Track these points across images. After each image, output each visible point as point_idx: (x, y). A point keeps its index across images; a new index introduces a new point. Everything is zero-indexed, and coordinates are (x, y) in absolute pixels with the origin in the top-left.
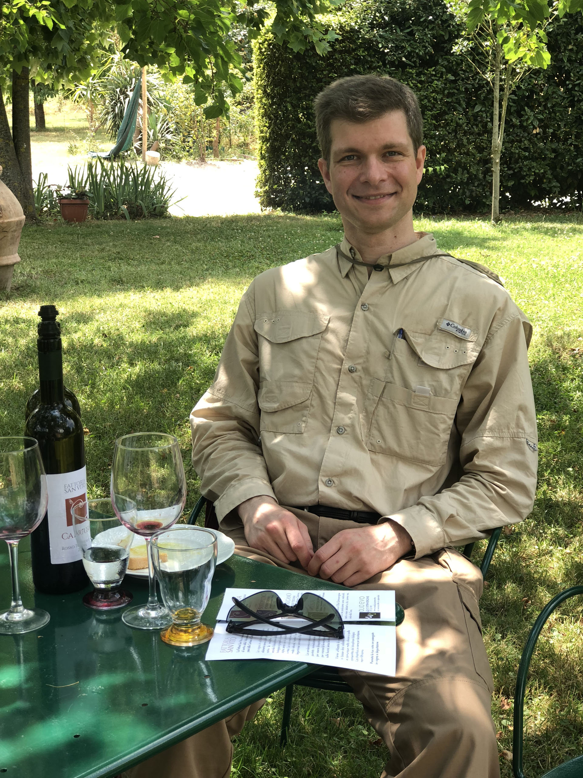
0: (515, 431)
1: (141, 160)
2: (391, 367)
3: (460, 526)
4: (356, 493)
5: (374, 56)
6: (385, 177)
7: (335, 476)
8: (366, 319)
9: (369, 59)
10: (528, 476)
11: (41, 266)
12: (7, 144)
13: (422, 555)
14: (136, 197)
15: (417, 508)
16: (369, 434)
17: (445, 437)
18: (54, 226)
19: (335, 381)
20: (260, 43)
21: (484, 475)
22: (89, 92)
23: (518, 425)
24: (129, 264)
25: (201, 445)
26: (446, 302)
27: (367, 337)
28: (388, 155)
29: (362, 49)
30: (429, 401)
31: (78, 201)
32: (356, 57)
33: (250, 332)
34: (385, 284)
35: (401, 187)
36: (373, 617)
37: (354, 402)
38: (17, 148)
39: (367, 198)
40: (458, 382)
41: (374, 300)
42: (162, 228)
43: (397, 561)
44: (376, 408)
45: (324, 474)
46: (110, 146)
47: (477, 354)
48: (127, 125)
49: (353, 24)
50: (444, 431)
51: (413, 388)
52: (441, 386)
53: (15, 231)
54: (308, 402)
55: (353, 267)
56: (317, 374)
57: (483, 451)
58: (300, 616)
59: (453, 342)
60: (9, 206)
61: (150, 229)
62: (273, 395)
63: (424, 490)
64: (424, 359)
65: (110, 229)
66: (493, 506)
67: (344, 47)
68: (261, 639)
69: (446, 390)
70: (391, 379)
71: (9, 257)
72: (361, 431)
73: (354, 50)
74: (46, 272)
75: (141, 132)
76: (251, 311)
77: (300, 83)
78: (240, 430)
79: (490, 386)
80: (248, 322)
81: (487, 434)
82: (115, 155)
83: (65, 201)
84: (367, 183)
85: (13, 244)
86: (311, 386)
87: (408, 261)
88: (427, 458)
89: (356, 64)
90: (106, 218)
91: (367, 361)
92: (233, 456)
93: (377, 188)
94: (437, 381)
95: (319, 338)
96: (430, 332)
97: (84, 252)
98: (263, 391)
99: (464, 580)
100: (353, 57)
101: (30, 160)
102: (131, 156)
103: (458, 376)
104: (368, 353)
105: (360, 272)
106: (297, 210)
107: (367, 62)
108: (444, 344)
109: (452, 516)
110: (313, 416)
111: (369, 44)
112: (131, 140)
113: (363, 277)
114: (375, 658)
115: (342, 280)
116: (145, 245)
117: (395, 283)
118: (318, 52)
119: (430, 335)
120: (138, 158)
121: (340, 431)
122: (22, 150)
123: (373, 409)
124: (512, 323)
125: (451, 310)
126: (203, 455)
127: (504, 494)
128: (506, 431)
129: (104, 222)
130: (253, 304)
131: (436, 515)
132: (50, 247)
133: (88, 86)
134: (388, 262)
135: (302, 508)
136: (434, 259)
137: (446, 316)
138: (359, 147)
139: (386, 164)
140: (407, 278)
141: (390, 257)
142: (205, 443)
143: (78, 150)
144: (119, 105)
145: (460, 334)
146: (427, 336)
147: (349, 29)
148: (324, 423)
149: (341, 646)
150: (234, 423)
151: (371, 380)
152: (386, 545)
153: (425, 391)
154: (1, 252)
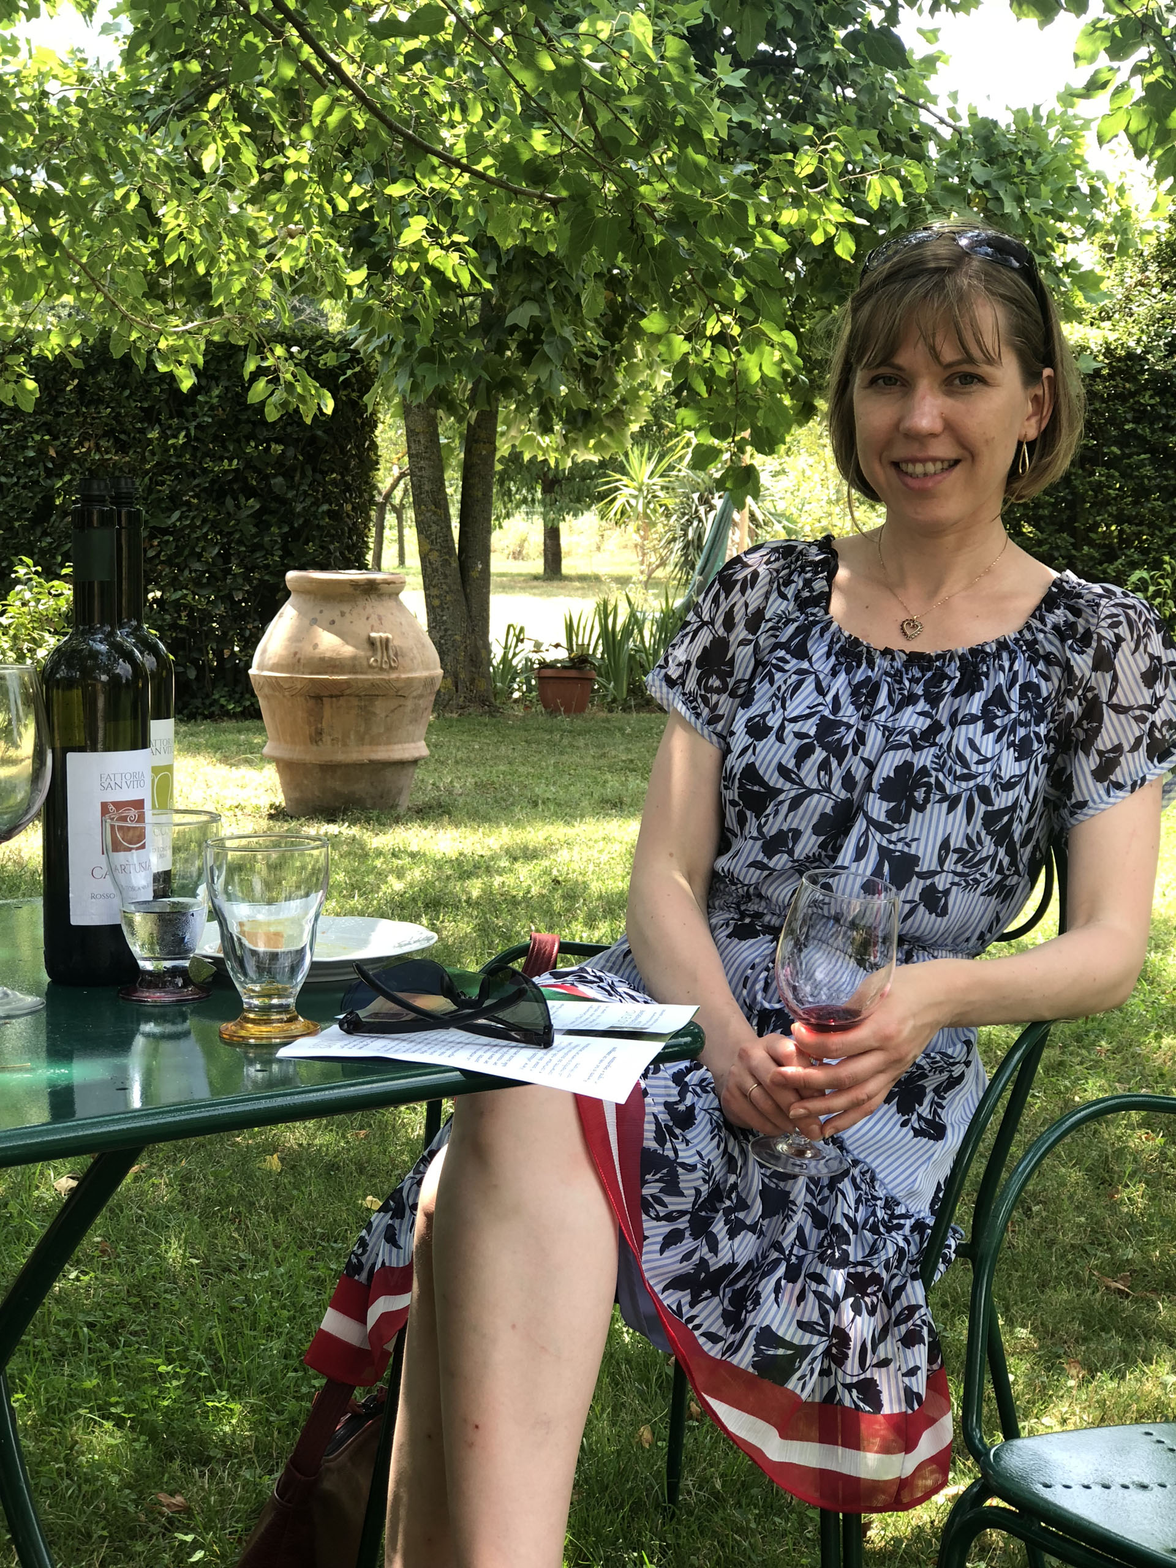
5: (1173, 405)
9: (1164, 411)
11: (475, 776)
12: (446, 563)
18: (523, 719)
29: (1150, 393)
31: (573, 673)
32: (1136, 407)
38: (464, 569)
49: (1132, 344)
53: (421, 696)
60: (411, 650)
65: (629, 724)
67: (1115, 387)
73: (1132, 394)
74: (482, 786)
89: (1136, 421)
100: (1132, 408)
107: (1160, 417)
111: (1164, 382)
114: (595, 1075)
122: (474, 574)
132: (503, 748)
133: (640, 490)
144: (695, 523)
147: (1123, 353)
154: (390, 736)
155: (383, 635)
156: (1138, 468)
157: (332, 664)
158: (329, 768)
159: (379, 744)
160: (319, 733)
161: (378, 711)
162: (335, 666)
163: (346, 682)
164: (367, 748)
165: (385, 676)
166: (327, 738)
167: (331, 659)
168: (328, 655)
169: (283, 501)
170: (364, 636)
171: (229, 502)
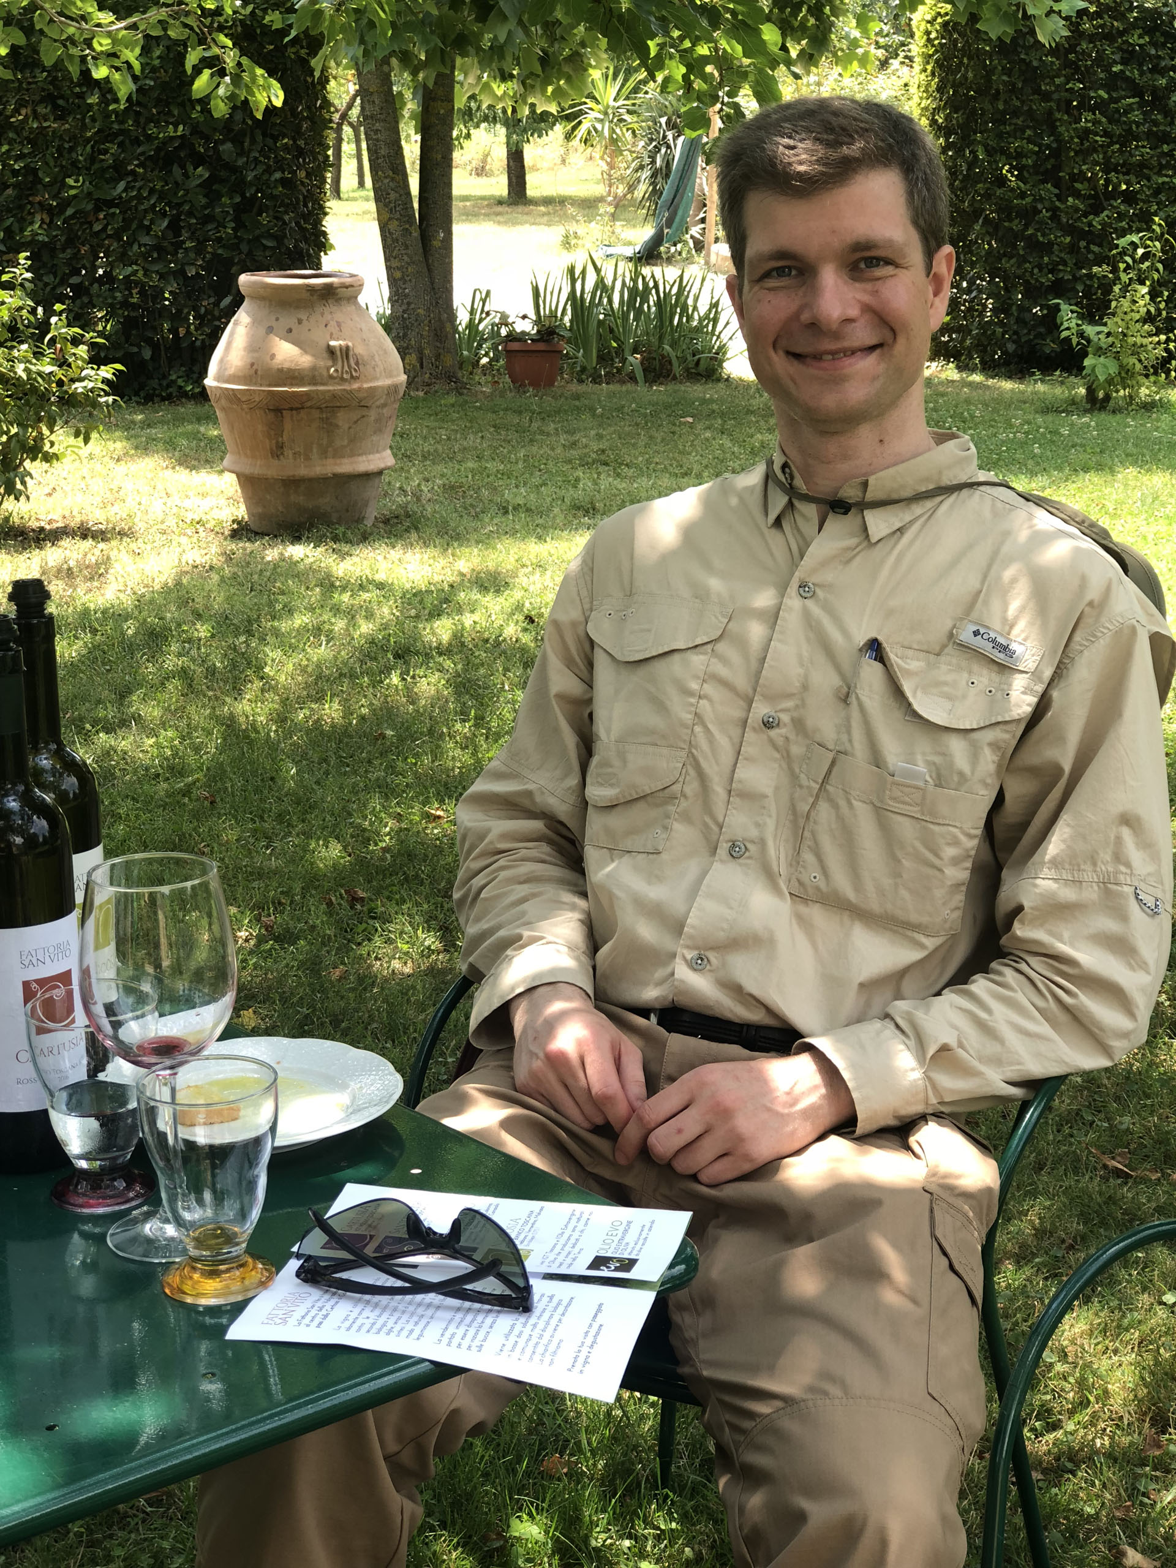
0: (1111, 869)
1: (702, 261)
2: (848, 719)
3: (965, 1070)
4: (751, 987)
5: (1164, 45)
6: (854, 312)
7: (712, 949)
8: (807, 615)
9: (1153, 52)
10: (1132, 968)
11: (443, 476)
12: (406, 233)
13: (875, 1126)
14: (661, 338)
15: (877, 1025)
16: (796, 860)
17: (961, 874)
18: (490, 397)
19: (733, 744)
20: (928, 22)
21: (1033, 961)
22: (607, 124)
23: (1119, 857)
24: (618, 475)
25: (468, 867)
26: (978, 585)
27: (805, 654)
28: (862, 265)
29: (1140, 31)
30: (924, 798)
31: (541, 346)
32: (1125, 47)
33: (578, 636)
34: (854, 541)
35: (893, 331)
36: (617, 1269)
37: (769, 791)
38: (425, 238)
39: (817, 357)
40: (988, 761)
41: (828, 576)
42: (704, 401)
43: (821, 1137)
44: (814, 805)
45: (689, 943)
46: (644, 233)
47: (1034, 700)
48: (677, 191)
50: (956, 861)
51: (891, 768)
52: (951, 765)
53: (384, 405)
54: (677, 788)
55: (790, 505)
56: (698, 729)
57: (1032, 908)
58: (456, 1254)
59: (985, 672)
60: (373, 357)
61: (677, 403)
62: (610, 770)
63: (907, 985)
64: (916, 707)
65: (599, 401)
66: (1045, 1029)
67: (1102, 26)
68: (360, 1300)
69: (961, 774)
70: (849, 748)
71: (371, 457)
72: (778, 852)
73: (1121, 34)
74: (450, 489)
75: (705, 205)
76: (584, 593)
77: (1005, 102)
78: (550, 842)
79: (1059, 770)
80: (576, 614)
81: (1046, 872)
82: (650, 254)
83: (515, 346)
84: (815, 327)
85: (379, 431)
86: (684, 754)
87: (907, 493)
88: (914, 918)
89: (1124, 62)
90: (596, 379)
91: (803, 704)
92: (523, 894)
93: (836, 335)
94: (944, 754)
95: (705, 654)
96: (937, 649)
97: (535, 449)
98: (595, 761)
99: (951, 1189)
100: (1120, 49)
101: (451, 263)
102: (684, 255)
103: (990, 744)
104: (805, 687)
105: (803, 516)
106: (990, 367)
107: (1149, 57)
108: (965, 675)
109: (944, 1048)
110: (686, 818)
111: (1154, 20)
112: (683, 221)
113: (809, 527)
114: (581, 1360)
115: (766, 531)
116: (660, 436)
117: (874, 540)
118: (1041, 38)
119: (938, 655)
120: (696, 259)
121: (736, 852)
122: (436, 243)
123: (807, 808)
124: (1118, 633)
125: (986, 603)
126: (469, 890)
127: (1073, 1006)
128: (1088, 867)
129: (589, 387)
130: (588, 578)
131: (912, 1043)
132: (471, 437)
133: (606, 113)
134: (860, 494)
135: (644, 1012)
136: (965, 492)
137: (974, 615)
138: (797, 247)
139: (857, 285)
140: (901, 530)
141: (865, 484)
142: (476, 865)
143: (580, 242)
144: (663, 150)
145: (1002, 656)
146: (932, 657)
148: (706, 831)
149: (518, 1327)
150: (536, 826)
151: (808, 747)
152: (795, 1102)
153: (914, 775)
154: (354, 447)
155: (341, 342)
156: (1126, 112)
157: (291, 376)
158: (292, 483)
159: (343, 457)
160: (281, 447)
161: (340, 423)
162: (294, 378)
163: (306, 393)
164: (330, 461)
165: (347, 387)
166: (289, 453)
167: (290, 370)
168: (286, 365)
169: (233, 169)
170: (323, 345)
171: (177, 171)
